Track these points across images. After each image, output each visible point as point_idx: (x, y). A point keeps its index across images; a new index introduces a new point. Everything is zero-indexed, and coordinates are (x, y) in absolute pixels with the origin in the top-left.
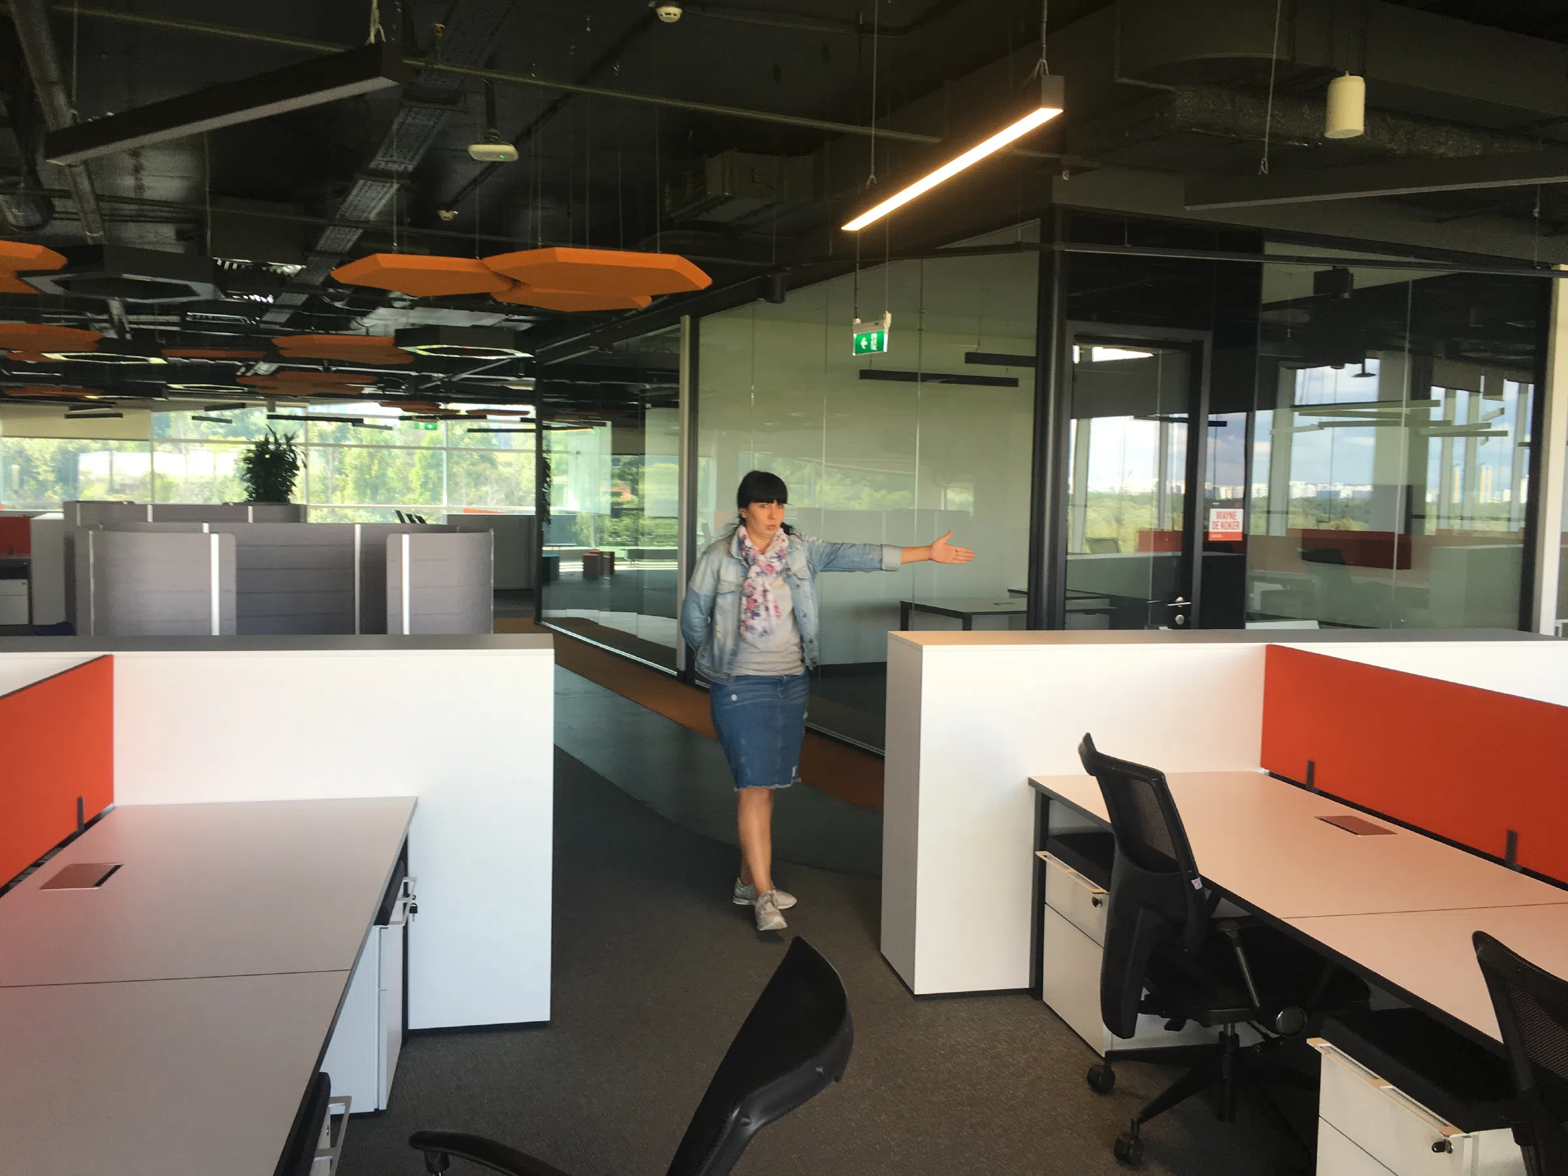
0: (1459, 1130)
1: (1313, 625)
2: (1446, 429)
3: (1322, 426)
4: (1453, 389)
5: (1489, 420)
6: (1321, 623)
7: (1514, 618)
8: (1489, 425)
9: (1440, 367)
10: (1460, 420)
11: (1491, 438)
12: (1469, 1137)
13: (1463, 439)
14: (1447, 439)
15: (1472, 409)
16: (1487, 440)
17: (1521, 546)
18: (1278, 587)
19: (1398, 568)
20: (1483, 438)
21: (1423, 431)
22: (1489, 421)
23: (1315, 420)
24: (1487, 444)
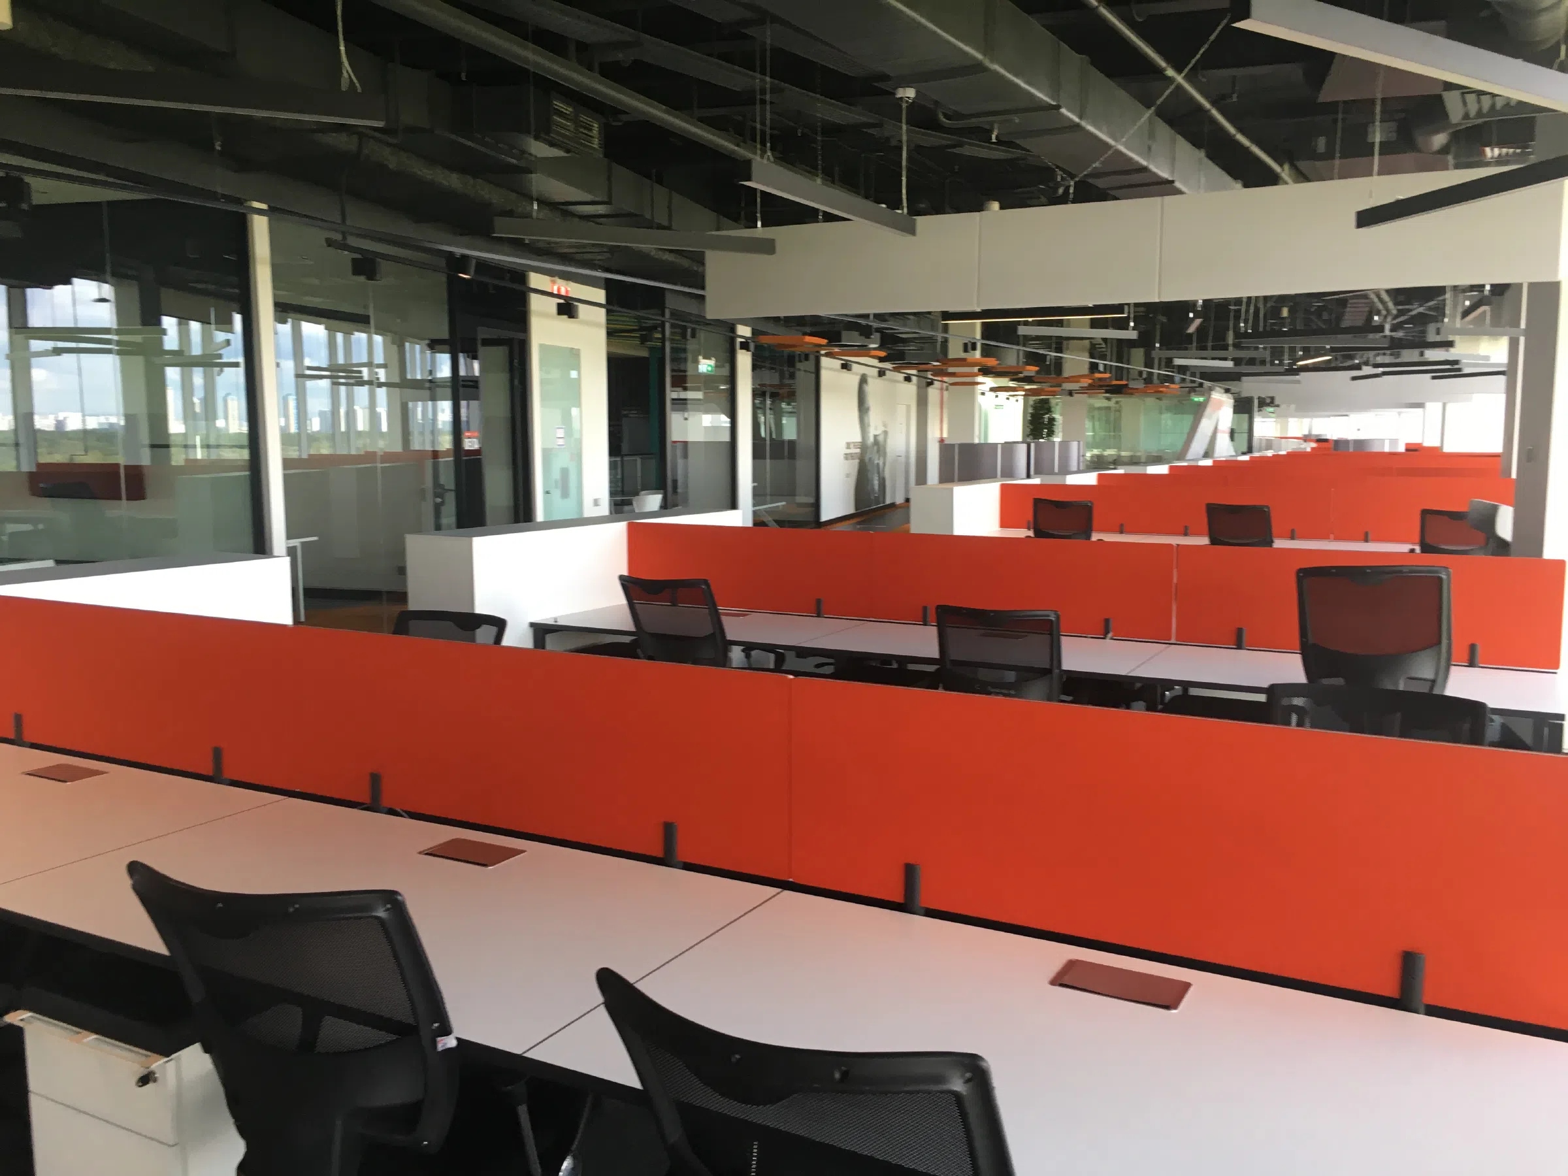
0: (161, 1057)
1: (50, 563)
2: (182, 359)
3: (58, 352)
4: (186, 319)
5: (220, 349)
6: (58, 562)
7: (248, 540)
8: (220, 356)
9: (167, 296)
10: (196, 350)
11: (226, 369)
12: (171, 1060)
13: (201, 369)
14: (186, 369)
15: (207, 338)
16: (222, 371)
17: (247, 473)
18: (27, 527)
19: (128, 499)
20: (218, 369)
21: (157, 360)
22: (220, 352)
23: (49, 345)
24: (223, 375)
